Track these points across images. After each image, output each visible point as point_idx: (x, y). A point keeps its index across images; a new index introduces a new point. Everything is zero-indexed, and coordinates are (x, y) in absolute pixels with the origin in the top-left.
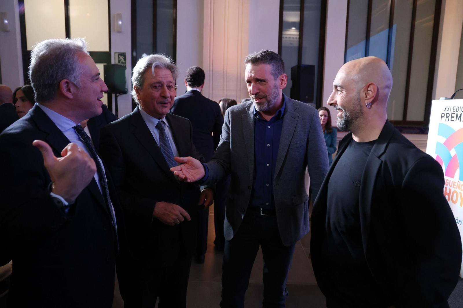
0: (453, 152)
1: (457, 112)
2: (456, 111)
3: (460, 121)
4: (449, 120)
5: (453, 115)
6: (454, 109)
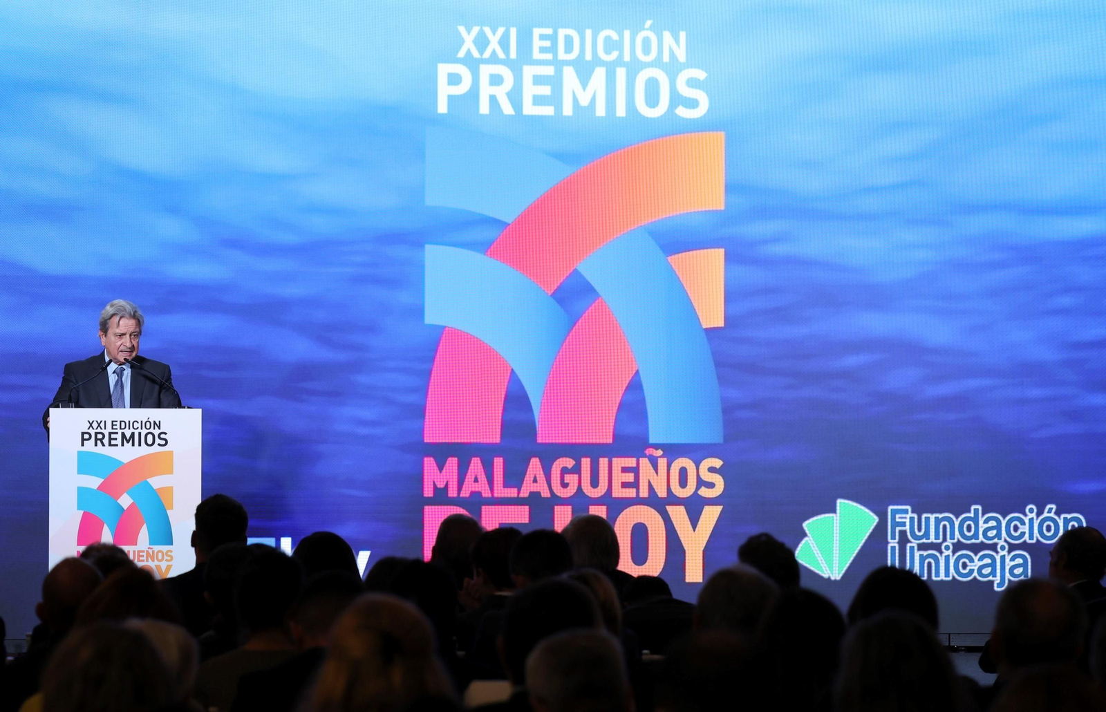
0: (125, 501)
1: (123, 431)
2: (119, 428)
3: (133, 445)
4: (103, 445)
5: (113, 436)
6: (113, 425)
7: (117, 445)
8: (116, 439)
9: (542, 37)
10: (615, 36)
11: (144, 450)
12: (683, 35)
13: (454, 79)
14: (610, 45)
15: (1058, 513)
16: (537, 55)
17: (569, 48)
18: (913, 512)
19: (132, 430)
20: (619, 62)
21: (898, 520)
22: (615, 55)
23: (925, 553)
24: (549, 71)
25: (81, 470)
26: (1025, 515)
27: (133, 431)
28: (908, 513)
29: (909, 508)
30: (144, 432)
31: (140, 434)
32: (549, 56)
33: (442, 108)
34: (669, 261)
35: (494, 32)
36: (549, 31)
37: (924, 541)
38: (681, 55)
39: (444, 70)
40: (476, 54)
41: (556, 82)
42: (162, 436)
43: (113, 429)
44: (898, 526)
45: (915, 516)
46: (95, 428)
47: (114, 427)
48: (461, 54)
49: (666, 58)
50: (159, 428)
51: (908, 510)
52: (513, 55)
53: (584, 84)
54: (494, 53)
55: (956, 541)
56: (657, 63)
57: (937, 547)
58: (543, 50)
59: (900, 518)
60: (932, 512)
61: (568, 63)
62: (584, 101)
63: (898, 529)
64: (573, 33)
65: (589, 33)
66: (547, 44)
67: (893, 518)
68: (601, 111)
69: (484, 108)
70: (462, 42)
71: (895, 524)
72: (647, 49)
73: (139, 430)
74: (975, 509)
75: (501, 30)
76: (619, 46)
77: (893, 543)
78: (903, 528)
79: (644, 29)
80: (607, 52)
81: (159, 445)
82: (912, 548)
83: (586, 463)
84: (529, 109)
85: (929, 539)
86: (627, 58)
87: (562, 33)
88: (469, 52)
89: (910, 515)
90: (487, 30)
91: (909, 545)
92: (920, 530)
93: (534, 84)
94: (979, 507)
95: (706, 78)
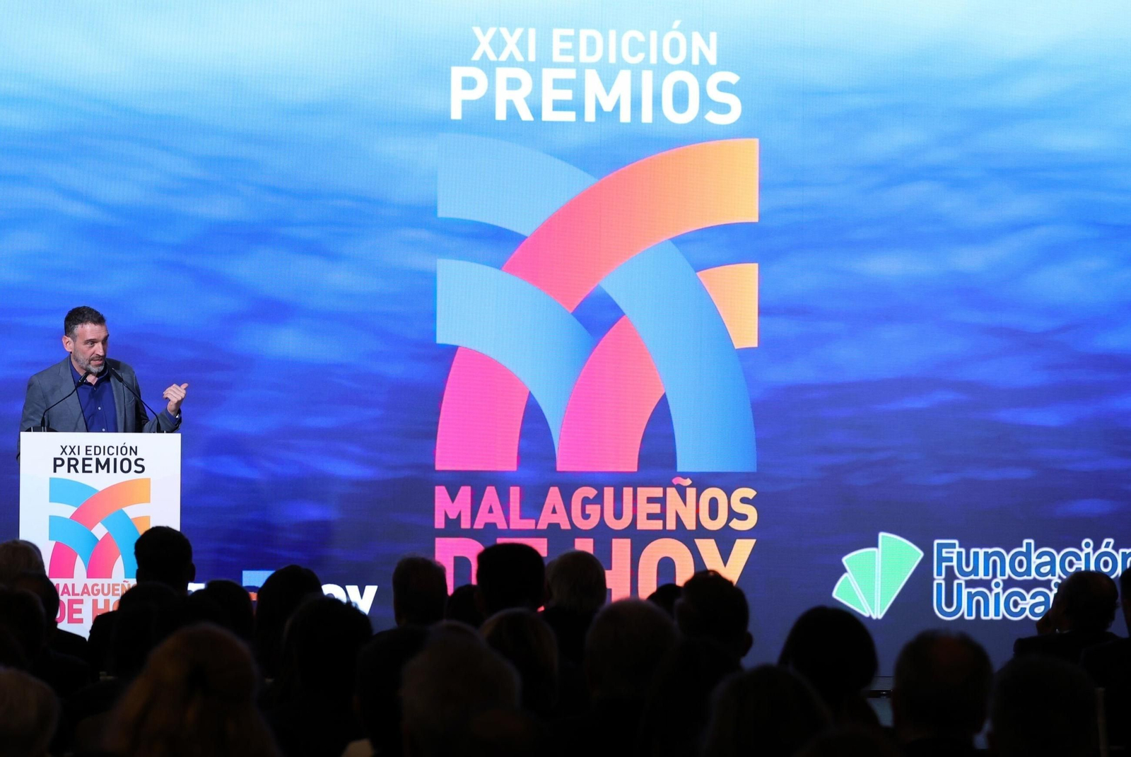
0: (100, 531)
1: (97, 456)
2: (93, 454)
3: (108, 471)
4: (77, 471)
5: (87, 462)
6: (87, 450)
7: (91, 472)
8: (90, 465)
9: (563, 39)
10: (641, 37)
11: (119, 477)
12: (713, 36)
13: (469, 83)
14: (635, 47)
15: (1116, 548)
16: (557, 58)
17: (591, 50)
18: (960, 546)
19: (107, 456)
20: (645, 65)
21: (944, 555)
22: (640, 57)
23: (973, 591)
24: (570, 74)
25: (53, 499)
26: (1082, 550)
27: (109, 456)
28: (955, 548)
29: (956, 542)
30: (120, 458)
31: (115, 460)
32: (570, 59)
33: (456, 114)
34: (699, 277)
35: (511, 33)
36: (571, 32)
37: (972, 577)
38: (712, 60)
39: (458, 73)
40: (492, 57)
41: (577, 86)
42: (139, 462)
43: (87, 454)
44: (944, 562)
45: (963, 550)
46: (68, 453)
47: (88, 452)
48: (476, 57)
49: (696, 61)
50: (136, 453)
51: (955, 544)
52: (532, 58)
53: (608, 86)
54: (511, 56)
55: (1006, 577)
56: (686, 66)
57: (987, 584)
58: (563, 52)
59: (947, 552)
60: (981, 547)
61: (590, 66)
62: (608, 107)
63: (944, 564)
64: (596, 34)
65: (612, 34)
66: (568, 45)
67: (939, 553)
68: (625, 117)
69: (501, 115)
70: (477, 43)
71: (941, 559)
72: (674, 52)
73: (115, 456)
74: (1027, 543)
75: (519, 32)
76: (645, 47)
77: (939, 580)
78: (949, 564)
79: (670, 29)
80: (633, 54)
81: (136, 472)
82: (959, 585)
83: (609, 493)
84: (549, 115)
85: (978, 575)
86: (653, 60)
87: (584, 34)
88: (484, 55)
89: (958, 549)
90: (504, 31)
91: (956, 582)
92: (968, 566)
93: (554, 88)
94: (1032, 541)
95: (738, 82)
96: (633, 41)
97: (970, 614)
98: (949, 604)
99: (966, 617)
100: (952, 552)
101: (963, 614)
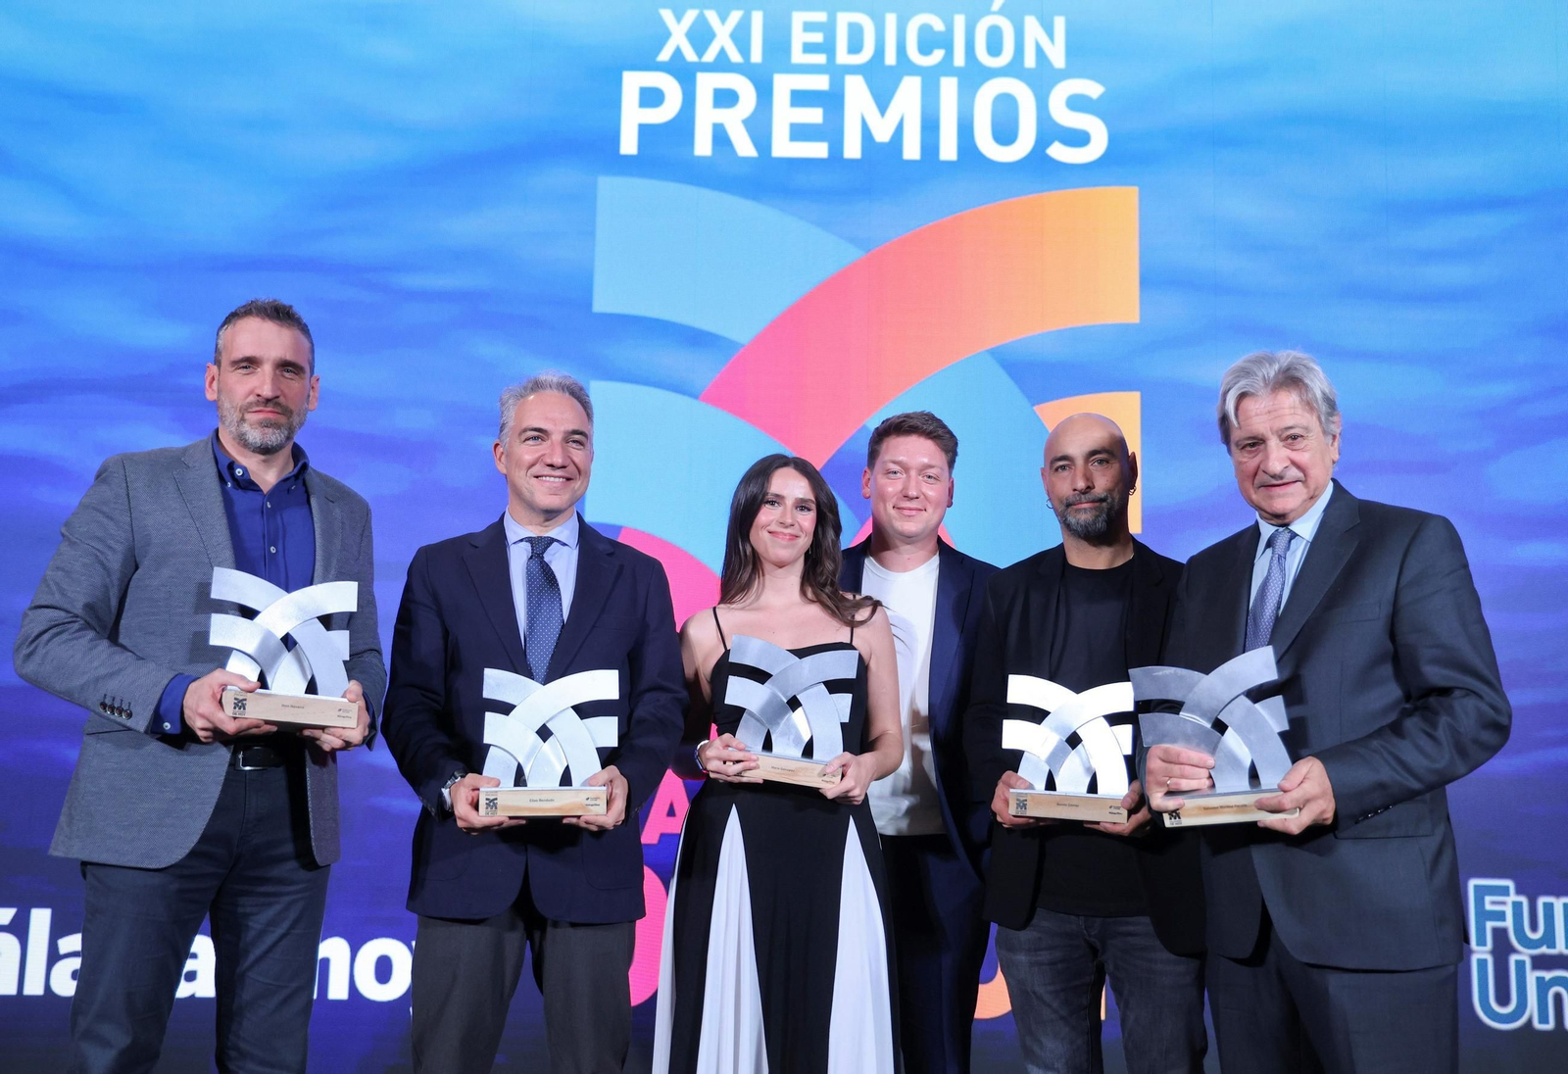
9: (809, 27)
10: (938, 26)
12: (1060, 23)
13: (651, 97)
14: (929, 41)
16: (798, 57)
17: (855, 47)
18: (1519, 892)
20: (946, 67)
21: (1488, 907)
22: (938, 55)
23: (1548, 975)
24: (821, 83)
28: (1508, 894)
29: (1510, 883)
32: (820, 59)
33: (629, 145)
34: (1038, 413)
35: (723, 19)
36: (821, 17)
37: (1544, 950)
38: (1058, 57)
39: (633, 82)
40: (690, 55)
41: (832, 101)
44: (1490, 920)
45: (1524, 900)
48: (665, 55)
49: (1030, 61)
51: (1507, 888)
52: (756, 56)
53: (883, 105)
54: (722, 52)
56: (1015, 69)
58: (809, 48)
59: (1494, 903)
60: (1558, 894)
61: (853, 69)
62: (882, 134)
63: (1490, 925)
64: (864, 20)
65: (891, 20)
66: (817, 38)
67: (1480, 902)
68: (912, 150)
69: (703, 146)
70: (667, 35)
71: (1484, 915)
72: (994, 49)
75: (735, 16)
76: (946, 42)
77: (1481, 953)
78: (1499, 924)
79: (989, 12)
80: (925, 49)
82: (1520, 965)
84: (783, 147)
85: (1554, 947)
86: (959, 60)
87: (844, 19)
88: (678, 52)
89: (1513, 897)
90: (712, 16)
91: (1513, 959)
92: (1534, 927)
93: (793, 105)
95: (1102, 97)
96: (925, 31)
97: (1544, 1019)
98: (1503, 998)
99: (1537, 1025)
100: (1504, 903)
101: (1530, 1021)
